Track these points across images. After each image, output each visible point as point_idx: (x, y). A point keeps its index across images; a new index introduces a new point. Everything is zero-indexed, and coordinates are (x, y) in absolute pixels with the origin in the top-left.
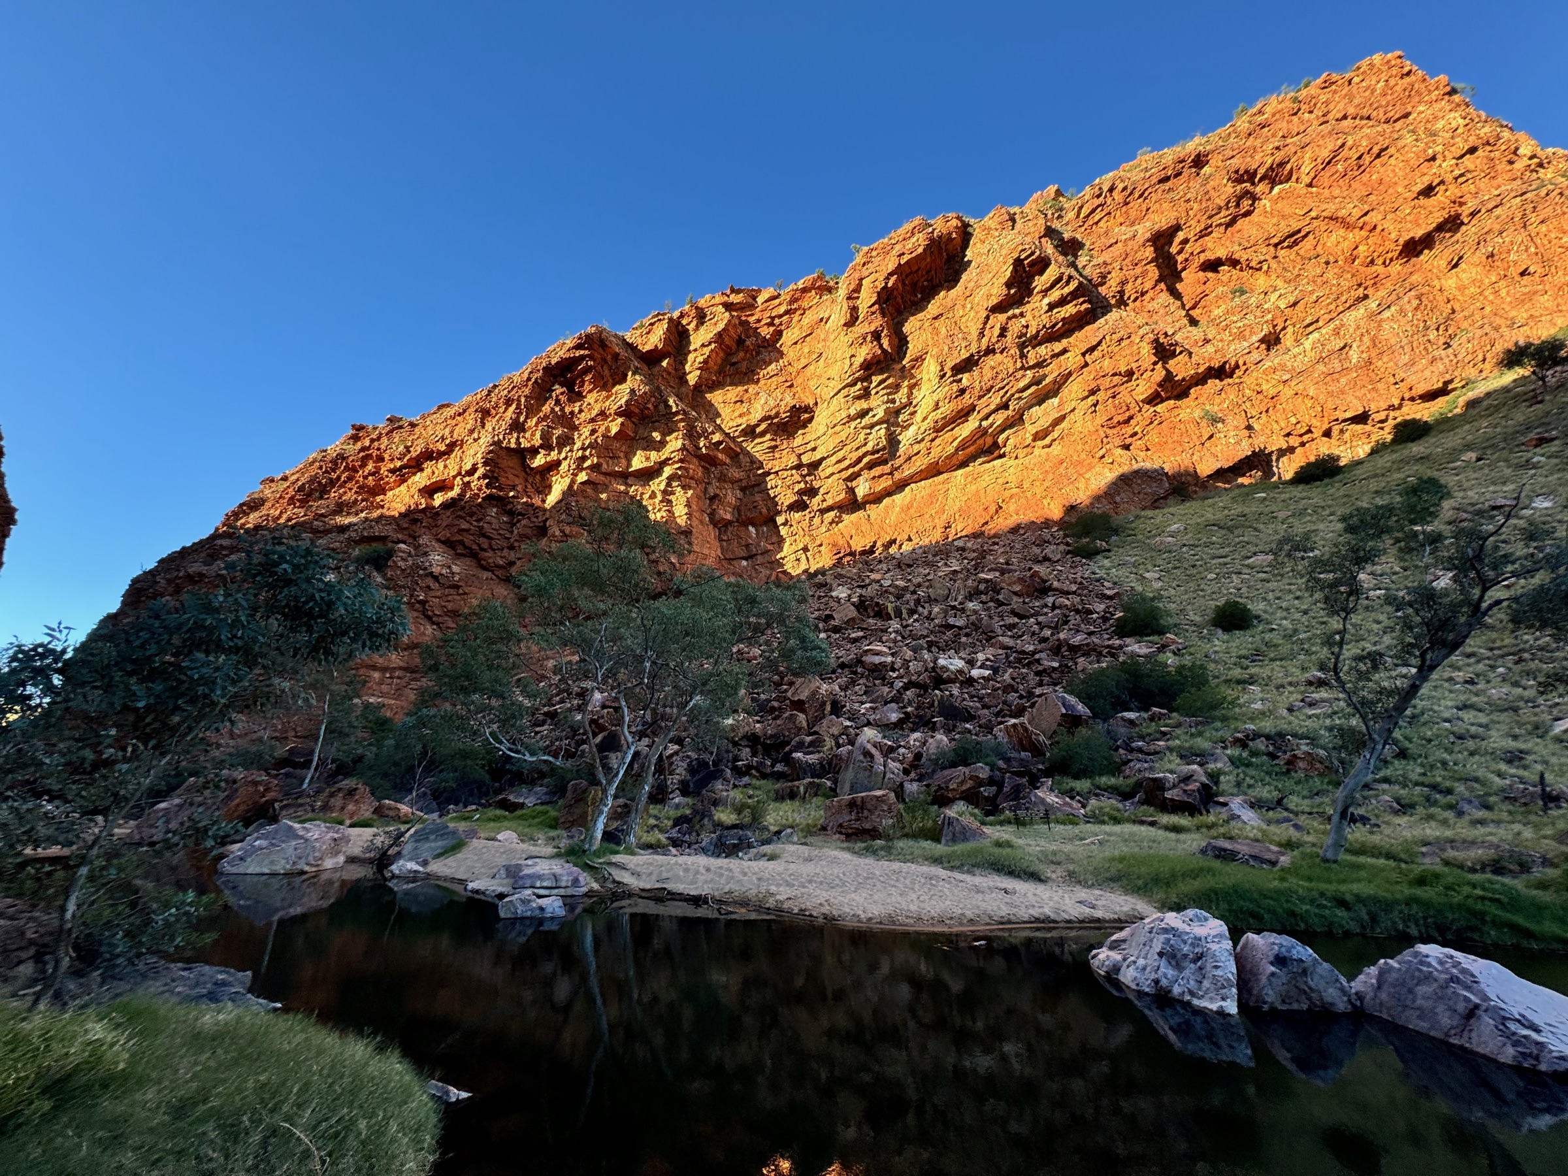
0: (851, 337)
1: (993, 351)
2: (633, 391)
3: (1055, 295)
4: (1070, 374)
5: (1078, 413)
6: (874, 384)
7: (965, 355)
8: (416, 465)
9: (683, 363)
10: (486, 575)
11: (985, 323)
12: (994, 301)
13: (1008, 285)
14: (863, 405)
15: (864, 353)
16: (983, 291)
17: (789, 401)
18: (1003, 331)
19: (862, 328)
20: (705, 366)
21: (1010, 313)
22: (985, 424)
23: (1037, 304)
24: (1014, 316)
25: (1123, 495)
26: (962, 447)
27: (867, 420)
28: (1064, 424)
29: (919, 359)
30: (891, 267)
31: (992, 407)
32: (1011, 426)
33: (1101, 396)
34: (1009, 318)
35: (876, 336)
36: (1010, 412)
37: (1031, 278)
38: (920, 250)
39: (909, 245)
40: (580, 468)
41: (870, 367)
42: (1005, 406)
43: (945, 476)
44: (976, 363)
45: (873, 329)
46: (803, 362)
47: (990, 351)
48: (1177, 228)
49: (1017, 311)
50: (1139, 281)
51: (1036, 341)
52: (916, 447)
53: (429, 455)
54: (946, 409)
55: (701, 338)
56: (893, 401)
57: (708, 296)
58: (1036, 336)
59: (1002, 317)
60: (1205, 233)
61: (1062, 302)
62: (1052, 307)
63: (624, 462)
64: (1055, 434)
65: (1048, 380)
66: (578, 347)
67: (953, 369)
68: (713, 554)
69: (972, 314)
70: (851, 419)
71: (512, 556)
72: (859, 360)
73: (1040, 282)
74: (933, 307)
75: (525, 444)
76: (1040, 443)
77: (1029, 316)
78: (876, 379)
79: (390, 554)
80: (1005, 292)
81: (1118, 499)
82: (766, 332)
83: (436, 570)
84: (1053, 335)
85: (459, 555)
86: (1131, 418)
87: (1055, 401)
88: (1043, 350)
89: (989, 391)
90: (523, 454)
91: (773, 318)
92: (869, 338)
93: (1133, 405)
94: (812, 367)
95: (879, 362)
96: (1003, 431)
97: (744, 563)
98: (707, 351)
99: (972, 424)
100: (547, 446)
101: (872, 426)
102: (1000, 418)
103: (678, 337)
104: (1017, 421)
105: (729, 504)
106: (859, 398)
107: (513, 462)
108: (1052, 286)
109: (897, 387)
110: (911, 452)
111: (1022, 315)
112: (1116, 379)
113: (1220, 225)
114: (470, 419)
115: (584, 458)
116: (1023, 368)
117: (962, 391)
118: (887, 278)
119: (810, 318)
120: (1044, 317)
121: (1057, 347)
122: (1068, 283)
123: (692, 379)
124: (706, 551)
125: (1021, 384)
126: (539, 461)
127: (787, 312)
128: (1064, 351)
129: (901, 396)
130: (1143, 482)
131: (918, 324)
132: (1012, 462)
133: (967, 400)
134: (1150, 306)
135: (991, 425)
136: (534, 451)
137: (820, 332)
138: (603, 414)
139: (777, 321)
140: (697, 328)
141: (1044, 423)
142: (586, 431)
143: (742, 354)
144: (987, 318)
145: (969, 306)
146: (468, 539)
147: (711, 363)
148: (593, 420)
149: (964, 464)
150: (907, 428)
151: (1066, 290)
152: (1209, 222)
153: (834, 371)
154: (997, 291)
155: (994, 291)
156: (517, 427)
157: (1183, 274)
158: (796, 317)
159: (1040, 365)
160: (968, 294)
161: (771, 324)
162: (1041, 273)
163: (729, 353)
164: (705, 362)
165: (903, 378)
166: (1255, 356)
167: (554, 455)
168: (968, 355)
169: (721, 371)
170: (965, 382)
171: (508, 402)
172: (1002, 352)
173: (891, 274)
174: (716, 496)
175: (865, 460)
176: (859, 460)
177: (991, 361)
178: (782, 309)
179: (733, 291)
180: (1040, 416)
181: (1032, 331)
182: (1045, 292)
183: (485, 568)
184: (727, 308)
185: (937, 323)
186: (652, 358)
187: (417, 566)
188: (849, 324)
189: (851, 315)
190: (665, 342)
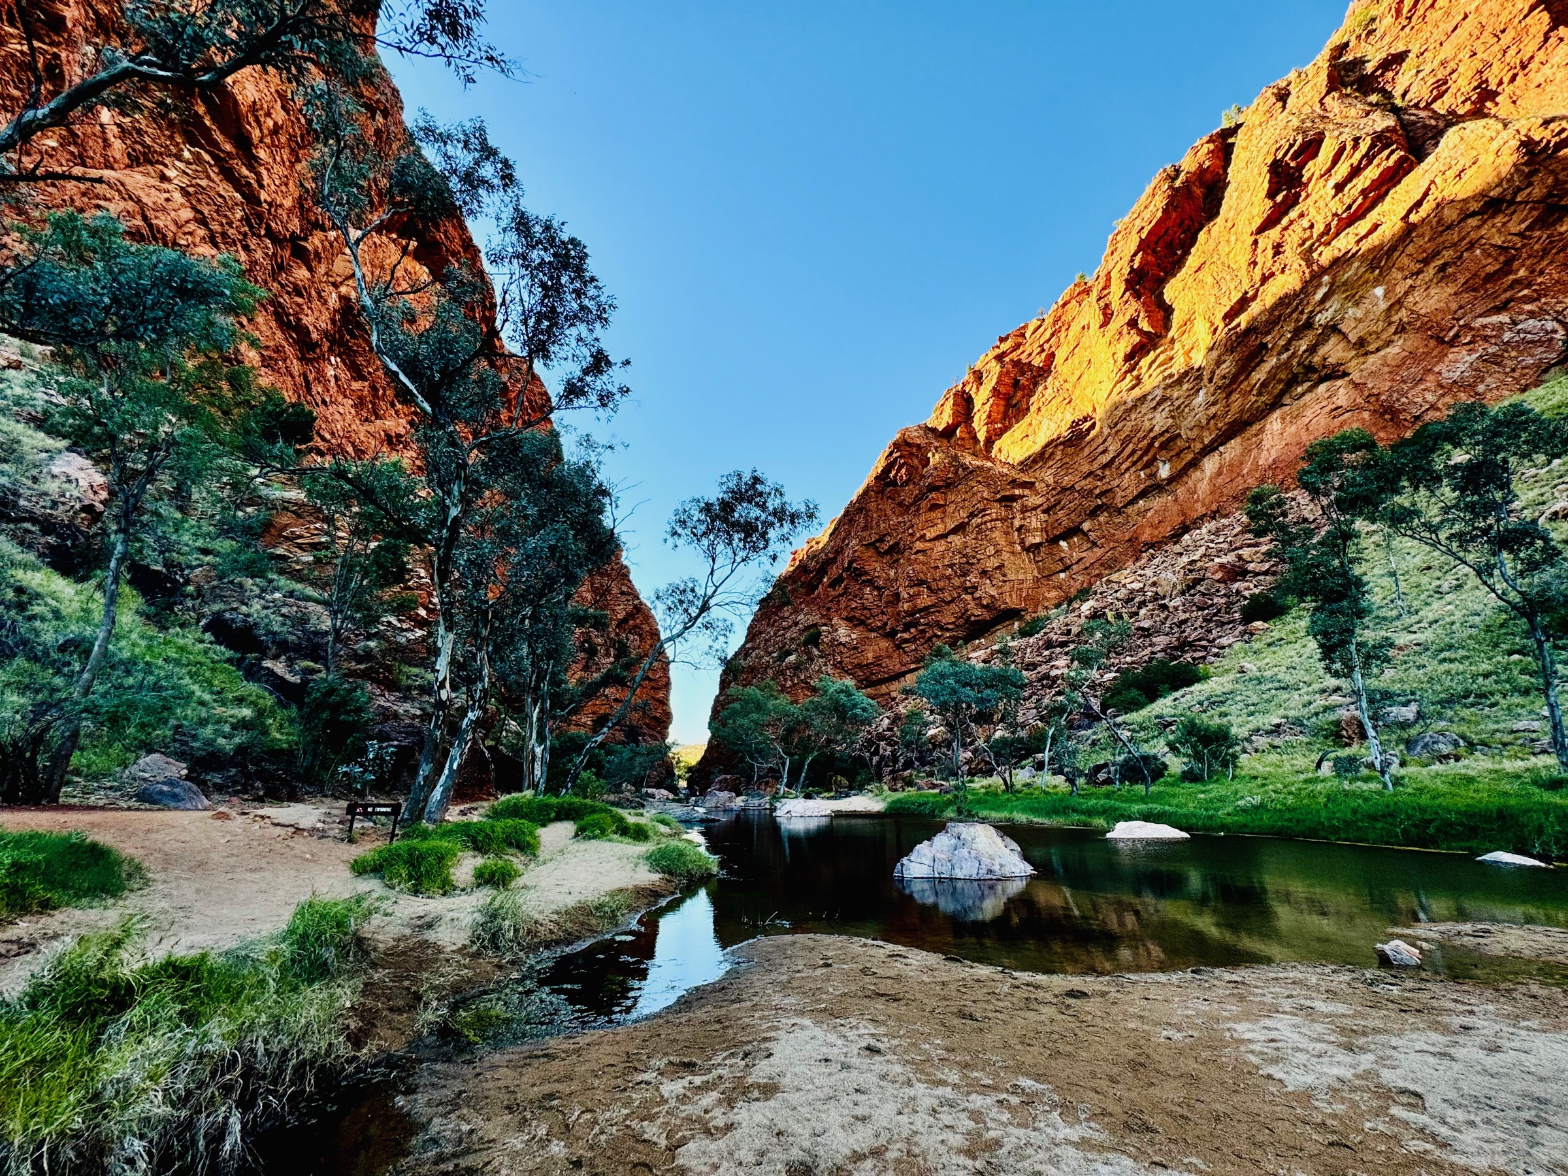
0: (1108, 335)
1: (1272, 274)
2: (935, 470)
3: (1342, 170)
5: (1419, 290)
6: (1143, 371)
7: (1236, 296)
9: (972, 425)
10: (873, 635)
11: (1255, 249)
12: (1258, 222)
13: (1271, 195)
14: (1139, 393)
15: (1123, 347)
16: (1244, 216)
17: (1069, 417)
18: (1278, 249)
19: (1118, 322)
20: (990, 420)
21: (1285, 221)
22: (1284, 356)
23: (1322, 192)
24: (1291, 223)
25: (1489, 380)
26: (1264, 391)
28: (1401, 312)
29: (1188, 322)
30: (1133, 247)
31: (1288, 336)
34: (1284, 229)
35: (1133, 323)
36: (1316, 330)
37: (1302, 168)
38: (1159, 214)
39: (1147, 215)
40: (912, 542)
41: (1133, 357)
42: (1308, 326)
44: (1253, 298)
45: (1127, 318)
46: (1077, 374)
47: (1267, 277)
49: (1294, 215)
51: (1328, 237)
52: (1212, 411)
53: (828, 560)
54: (1233, 360)
55: (982, 398)
56: (1172, 375)
57: (982, 357)
58: (1327, 230)
59: (1274, 234)
61: (1357, 170)
62: (1341, 185)
63: (941, 526)
64: (1392, 328)
66: (891, 454)
67: (1224, 318)
68: (1029, 577)
69: (1239, 244)
70: (1128, 413)
71: (885, 617)
72: (1120, 356)
73: (1317, 167)
74: (1192, 261)
75: (875, 538)
77: (1313, 211)
78: (1145, 362)
79: (819, 634)
80: (1270, 204)
81: (1481, 388)
82: (1038, 361)
83: (843, 640)
84: (1353, 217)
85: (856, 625)
87: (1378, 291)
88: (1341, 241)
89: (1277, 321)
90: (876, 544)
91: (1041, 346)
92: (1125, 331)
94: (1085, 377)
95: (1142, 347)
96: (1316, 350)
97: (1062, 575)
98: (987, 407)
99: (1270, 362)
100: (888, 533)
102: (1303, 342)
103: (964, 403)
104: (1330, 335)
105: (1036, 529)
106: (1131, 389)
108: (1335, 162)
109: (1171, 359)
110: (1206, 417)
111: (1302, 215)
115: (914, 533)
116: (1315, 277)
117: (1244, 336)
118: (1132, 260)
119: (1075, 328)
120: (1331, 204)
121: (1364, 225)
122: (1356, 146)
123: (981, 436)
124: (1021, 577)
126: (886, 546)
127: (1053, 335)
128: (1375, 226)
129: (1178, 368)
130: (1521, 353)
131: (1181, 285)
132: (1340, 381)
133: (1253, 342)
134: (1539, 78)
135: (1294, 355)
136: (882, 540)
137: (1085, 341)
138: (919, 498)
139: (1046, 346)
140: (978, 390)
141: (1369, 322)
143: (1019, 394)
144: (1256, 242)
145: (1233, 239)
146: (857, 614)
147: (994, 415)
148: (914, 504)
149: (1276, 406)
150: (1196, 393)
151: (1358, 155)
153: (1102, 375)
154: (1261, 207)
155: (1255, 211)
156: (868, 528)
158: (1063, 334)
159: (1343, 259)
160: (1229, 225)
161: (1042, 352)
162: (1315, 155)
163: (1008, 398)
164: (989, 416)
165: (1174, 349)
167: (893, 539)
168: (1240, 295)
169: (1005, 416)
170: (1247, 322)
172: (1283, 271)
173: (1135, 254)
174: (1021, 526)
175: (1157, 444)
176: (1151, 445)
177: (1271, 287)
178: (1047, 335)
179: (1002, 340)
180: (1362, 316)
181: (1319, 228)
182: (1327, 174)
183: (872, 630)
184: (999, 358)
185: (1200, 275)
186: (949, 432)
187: (834, 639)
188: (1104, 324)
189: (1105, 314)
190: (955, 414)
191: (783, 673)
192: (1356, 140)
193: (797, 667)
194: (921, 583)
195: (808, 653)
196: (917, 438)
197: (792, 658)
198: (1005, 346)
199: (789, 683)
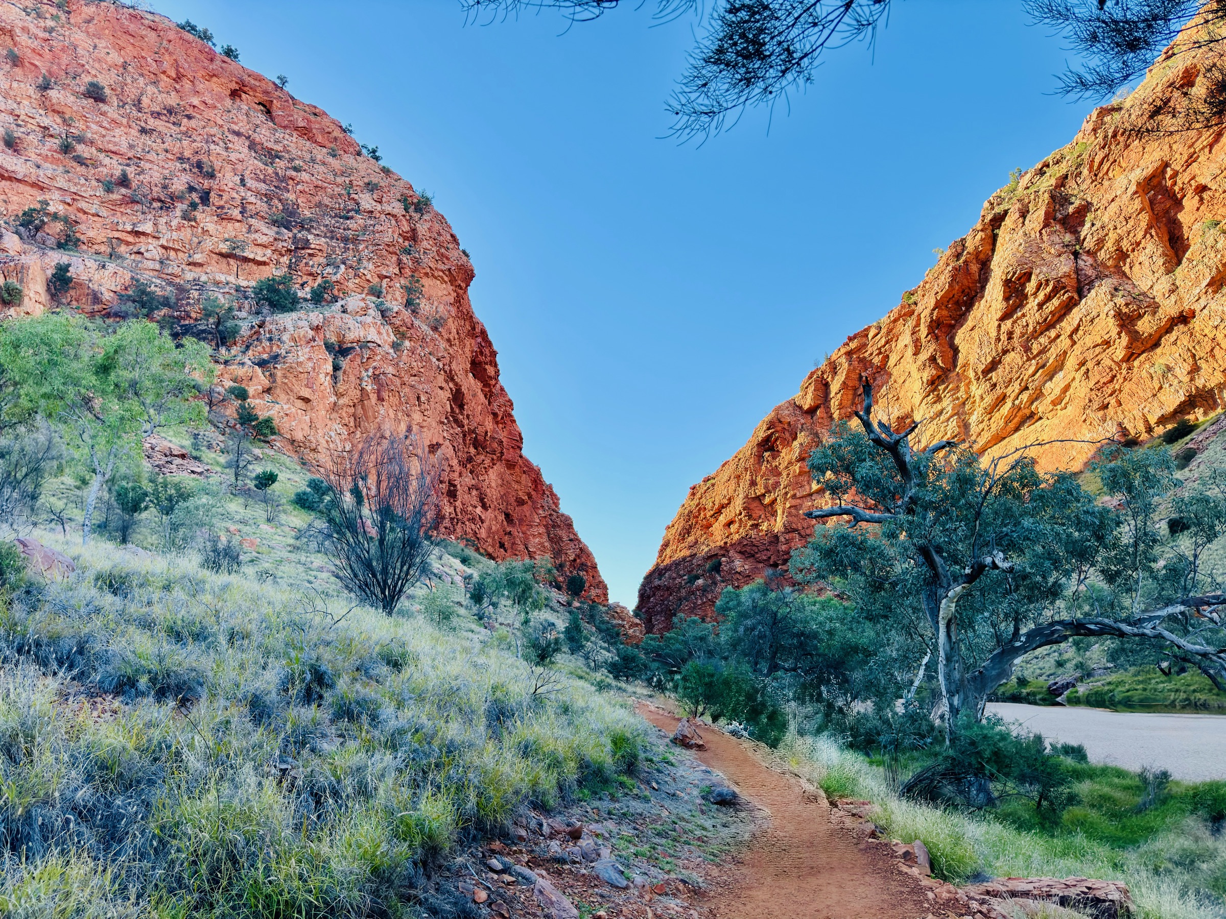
0: (919, 363)
1: (1008, 351)
2: (801, 444)
3: (1041, 296)
4: (1065, 353)
5: (1077, 380)
6: (941, 392)
7: (989, 359)
8: (719, 512)
9: (829, 408)
10: (761, 565)
11: (999, 331)
12: (999, 314)
13: (1006, 299)
14: (938, 407)
15: (927, 374)
16: (994, 305)
17: (898, 410)
18: (1011, 334)
19: (924, 356)
20: (841, 407)
21: (1014, 318)
22: (1017, 402)
23: (1031, 305)
24: (1018, 319)
26: (1008, 421)
27: (942, 418)
28: (1071, 390)
29: (965, 366)
30: (932, 305)
31: (1017, 391)
32: (1036, 399)
33: (1090, 365)
34: (1015, 322)
35: (933, 359)
36: (1031, 392)
37: (1023, 285)
38: (947, 286)
39: (940, 284)
40: (786, 499)
41: (933, 383)
42: (1026, 388)
43: (1007, 440)
44: (1000, 362)
45: (930, 355)
46: (901, 379)
47: (1005, 352)
48: (1167, 165)
49: (1019, 314)
50: (1132, 235)
51: (1036, 335)
52: (981, 426)
53: (723, 507)
54: (989, 399)
55: (836, 385)
56: (958, 399)
57: (836, 351)
58: (1035, 330)
59: (1009, 323)
60: (1192, 159)
61: (1048, 298)
62: (1040, 306)
63: (807, 487)
64: (1067, 399)
65: (1051, 361)
66: (769, 429)
67: (983, 372)
70: (932, 419)
71: (769, 553)
72: (926, 379)
73: (1030, 287)
74: (970, 323)
75: (758, 493)
76: (1059, 407)
77: (1028, 316)
78: (941, 388)
79: (720, 564)
80: (1006, 304)
82: (877, 360)
83: (738, 570)
84: (1048, 325)
85: (747, 558)
86: (1114, 377)
87: (1060, 375)
88: (1043, 340)
89: (1010, 381)
90: (759, 498)
91: (879, 349)
92: (928, 364)
93: (1114, 366)
94: (906, 383)
95: (939, 377)
96: (1032, 403)
98: (839, 396)
99: (1009, 404)
100: (769, 492)
101: (948, 419)
102: (1025, 396)
103: (823, 389)
104: (1039, 395)
106: (935, 402)
107: (756, 504)
108: (1038, 289)
109: (957, 388)
110: (978, 430)
111: (1024, 315)
112: (1098, 350)
113: (1203, 149)
114: (733, 482)
115: (786, 493)
116: (1029, 359)
117: (995, 385)
118: (932, 314)
119: (900, 344)
120: (1037, 315)
121: (1053, 333)
122: (1047, 285)
123: (836, 417)
125: (1031, 371)
126: (767, 500)
127: (887, 342)
128: (1058, 336)
129: (962, 394)
131: (963, 336)
132: (1047, 422)
133: (999, 391)
135: (1021, 402)
136: (764, 495)
137: (906, 358)
138: (790, 463)
139: (882, 350)
140: (833, 378)
141: (1057, 391)
142: (784, 474)
144: (999, 326)
145: (990, 316)
146: (748, 549)
147: (844, 402)
148: (787, 467)
149: (1017, 429)
150: (972, 414)
151: (1048, 290)
152: (1192, 150)
153: (916, 387)
154: (999, 306)
156: (753, 483)
157: (1184, 202)
158: (894, 343)
159: (1042, 352)
160: (989, 305)
161: (880, 353)
162: (1028, 281)
163: (854, 389)
164: (841, 403)
165: (960, 381)
166: (1203, 302)
167: (773, 496)
168: (991, 359)
169: (853, 403)
170: (994, 380)
171: (746, 469)
172: (1013, 351)
173: (934, 310)
177: (1008, 358)
178: (883, 341)
179: (851, 339)
180: (1053, 388)
181: (1031, 328)
182: (1035, 294)
183: (760, 562)
184: (849, 354)
185: (973, 333)
186: (812, 411)
187: (731, 569)
188: (916, 354)
189: (916, 346)
190: (815, 397)
191: (693, 593)
192: (1047, 281)
193: (704, 590)
194: (794, 530)
195: (713, 578)
196: (787, 416)
197: (700, 582)
198: (853, 345)
199: (699, 602)
